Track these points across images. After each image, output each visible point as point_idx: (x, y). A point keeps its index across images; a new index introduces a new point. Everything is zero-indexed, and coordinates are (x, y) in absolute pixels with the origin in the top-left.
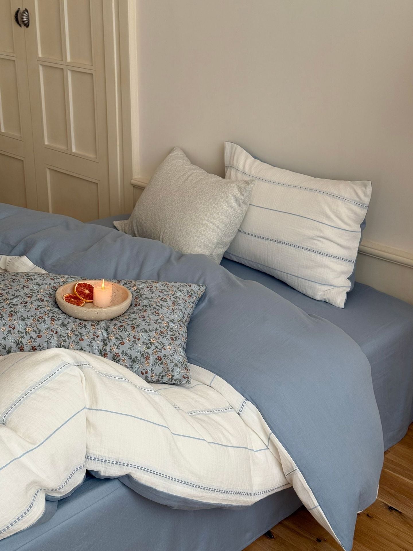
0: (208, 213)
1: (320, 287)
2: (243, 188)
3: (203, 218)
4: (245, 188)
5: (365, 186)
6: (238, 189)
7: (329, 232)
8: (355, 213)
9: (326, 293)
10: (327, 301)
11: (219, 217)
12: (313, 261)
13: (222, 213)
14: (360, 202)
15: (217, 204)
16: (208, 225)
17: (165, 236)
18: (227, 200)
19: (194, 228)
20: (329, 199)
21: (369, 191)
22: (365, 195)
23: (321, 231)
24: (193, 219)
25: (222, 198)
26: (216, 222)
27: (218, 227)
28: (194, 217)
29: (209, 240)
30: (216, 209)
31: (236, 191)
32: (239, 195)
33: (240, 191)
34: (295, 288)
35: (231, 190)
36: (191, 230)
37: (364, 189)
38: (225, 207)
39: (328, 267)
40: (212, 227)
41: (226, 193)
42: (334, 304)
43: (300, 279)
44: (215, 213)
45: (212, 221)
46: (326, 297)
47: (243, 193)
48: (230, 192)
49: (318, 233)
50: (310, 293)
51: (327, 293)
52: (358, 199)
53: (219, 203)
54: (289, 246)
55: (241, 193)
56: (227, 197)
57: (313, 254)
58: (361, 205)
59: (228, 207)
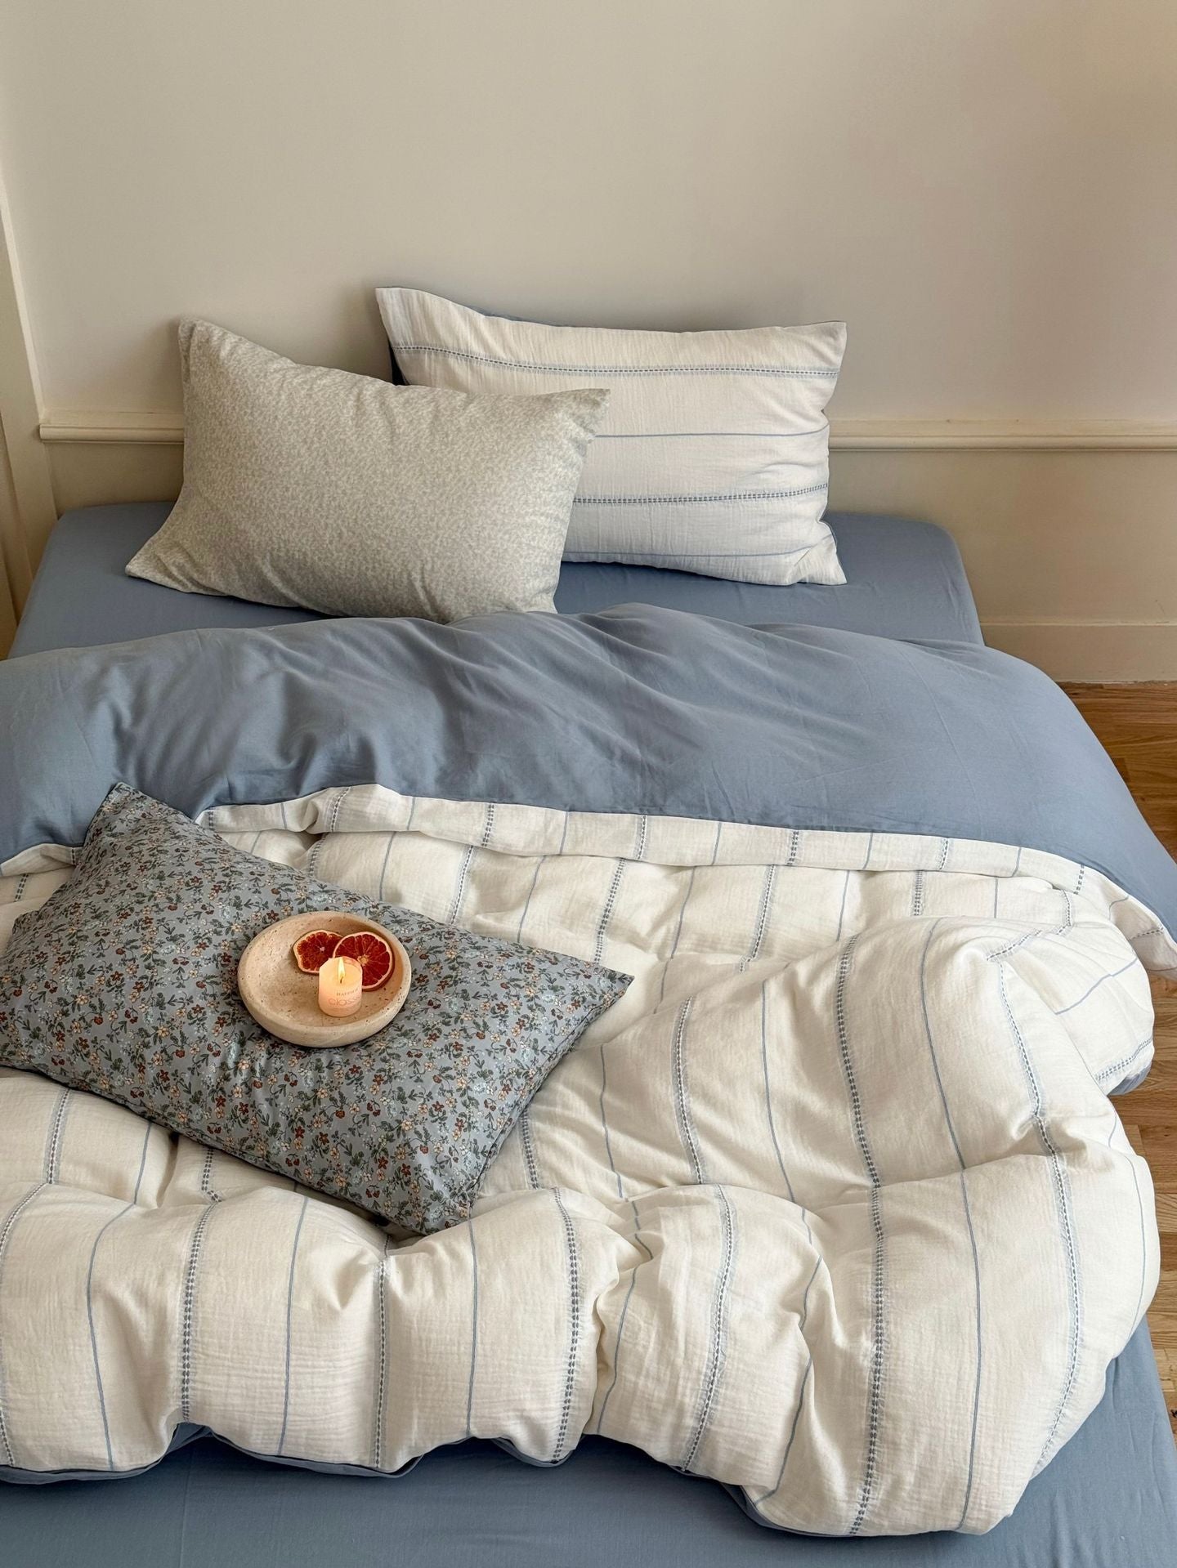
0: (530, 497)
1: (788, 560)
2: (587, 417)
3: (523, 512)
4: (592, 416)
5: (832, 334)
6: (574, 421)
7: (788, 448)
8: (822, 393)
9: (801, 567)
10: (807, 581)
11: (554, 497)
12: (768, 514)
13: (557, 486)
14: (829, 370)
15: (542, 469)
16: (539, 522)
17: (432, 581)
18: (561, 453)
19: (509, 541)
20: (770, 382)
21: (843, 340)
22: (836, 350)
23: (771, 451)
24: (499, 522)
25: (549, 454)
26: (551, 510)
27: (557, 518)
28: (500, 517)
29: (548, 553)
30: (543, 480)
31: (573, 428)
32: (582, 434)
33: (581, 425)
34: (718, 577)
35: (561, 430)
36: (505, 547)
37: (831, 340)
38: (560, 469)
39: (796, 516)
40: (547, 525)
41: (555, 440)
42: (824, 582)
43: (742, 558)
44: (544, 490)
45: (542, 511)
46: (804, 575)
47: (591, 426)
48: (561, 433)
49: (768, 459)
50: (767, 577)
51: (804, 566)
52: (824, 365)
53: (545, 466)
54: (709, 503)
55: (585, 428)
56: (560, 448)
57: (765, 501)
58: (828, 375)
59: (564, 468)
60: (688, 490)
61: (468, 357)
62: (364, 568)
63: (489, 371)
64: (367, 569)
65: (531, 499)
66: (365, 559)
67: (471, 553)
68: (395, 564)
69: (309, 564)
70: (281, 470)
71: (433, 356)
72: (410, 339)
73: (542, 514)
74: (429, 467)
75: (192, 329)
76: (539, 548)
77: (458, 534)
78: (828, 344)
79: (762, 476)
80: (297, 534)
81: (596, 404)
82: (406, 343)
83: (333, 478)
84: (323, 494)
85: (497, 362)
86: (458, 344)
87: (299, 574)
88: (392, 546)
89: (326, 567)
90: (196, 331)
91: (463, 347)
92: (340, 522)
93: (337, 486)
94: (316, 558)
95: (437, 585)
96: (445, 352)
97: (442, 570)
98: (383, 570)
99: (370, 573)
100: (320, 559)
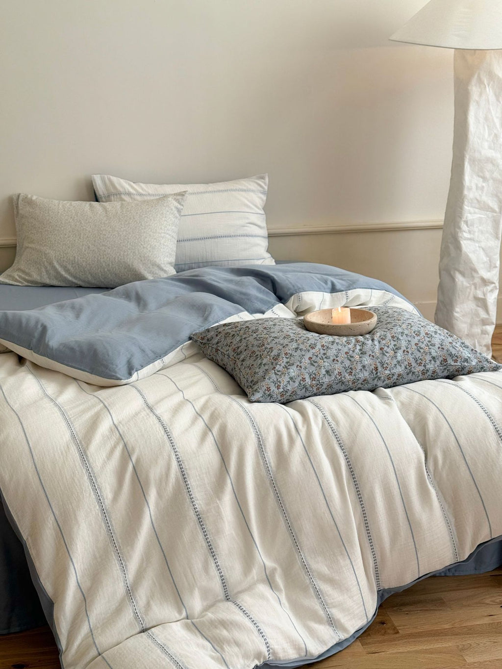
1: (258, 262)
2: (180, 200)
3: (160, 232)
4: (182, 199)
5: (263, 178)
6: (176, 201)
7: (252, 218)
11: (171, 228)
12: (249, 243)
13: (172, 224)
14: (263, 191)
18: (172, 212)
20: (245, 194)
21: (267, 180)
22: (265, 183)
23: (248, 218)
24: (152, 235)
25: (168, 211)
26: (170, 233)
30: (167, 221)
31: (175, 203)
32: (179, 206)
33: (178, 203)
35: (171, 203)
37: (263, 180)
41: (169, 207)
44: (167, 225)
47: (182, 203)
48: (172, 205)
49: (247, 221)
52: (262, 189)
53: (167, 216)
55: (180, 204)
56: (172, 210)
58: (263, 193)
60: (218, 233)
61: (129, 194)
62: (99, 258)
63: (138, 198)
64: (101, 258)
65: (163, 228)
66: (100, 254)
67: (142, 246)
68: (112, 255)
69: (76, 261)
70: (62, 229)
71: (115, 197)
72: (106, 193)
73: (167, 234)
74: (122, 219)
75: (19, 196)
76: (168, 246)
77: (137, 240)
78: (262, 182)
79: (245, 228)
80: (71, 250)
81: (183, 195)
82: (104, 195)
83: (84, 227)
84: (81, 234)
85: (141, 195)
86: (125, 190)
87: (72, 267)
88: (110, 248)
89: (83, 261)
90: (20, 196)
91: (127, 191)
92: (88, 243)
93: (86, 230)
94: (79, 258)
95: (130, 260)
96: (120, 194)
97: (131, 254)
98: (107, 258)
99: (102, 260)
100: (81, 258)
